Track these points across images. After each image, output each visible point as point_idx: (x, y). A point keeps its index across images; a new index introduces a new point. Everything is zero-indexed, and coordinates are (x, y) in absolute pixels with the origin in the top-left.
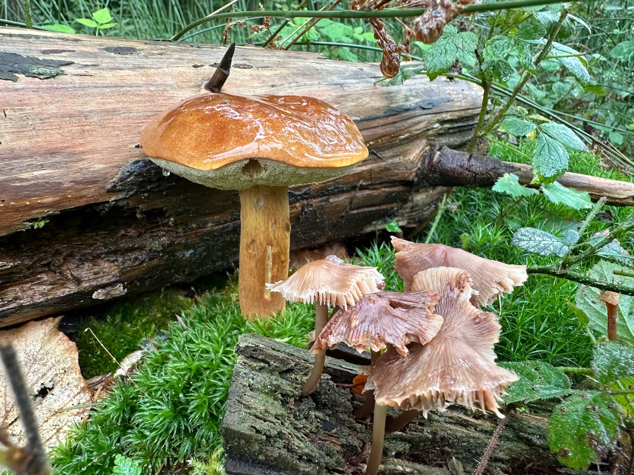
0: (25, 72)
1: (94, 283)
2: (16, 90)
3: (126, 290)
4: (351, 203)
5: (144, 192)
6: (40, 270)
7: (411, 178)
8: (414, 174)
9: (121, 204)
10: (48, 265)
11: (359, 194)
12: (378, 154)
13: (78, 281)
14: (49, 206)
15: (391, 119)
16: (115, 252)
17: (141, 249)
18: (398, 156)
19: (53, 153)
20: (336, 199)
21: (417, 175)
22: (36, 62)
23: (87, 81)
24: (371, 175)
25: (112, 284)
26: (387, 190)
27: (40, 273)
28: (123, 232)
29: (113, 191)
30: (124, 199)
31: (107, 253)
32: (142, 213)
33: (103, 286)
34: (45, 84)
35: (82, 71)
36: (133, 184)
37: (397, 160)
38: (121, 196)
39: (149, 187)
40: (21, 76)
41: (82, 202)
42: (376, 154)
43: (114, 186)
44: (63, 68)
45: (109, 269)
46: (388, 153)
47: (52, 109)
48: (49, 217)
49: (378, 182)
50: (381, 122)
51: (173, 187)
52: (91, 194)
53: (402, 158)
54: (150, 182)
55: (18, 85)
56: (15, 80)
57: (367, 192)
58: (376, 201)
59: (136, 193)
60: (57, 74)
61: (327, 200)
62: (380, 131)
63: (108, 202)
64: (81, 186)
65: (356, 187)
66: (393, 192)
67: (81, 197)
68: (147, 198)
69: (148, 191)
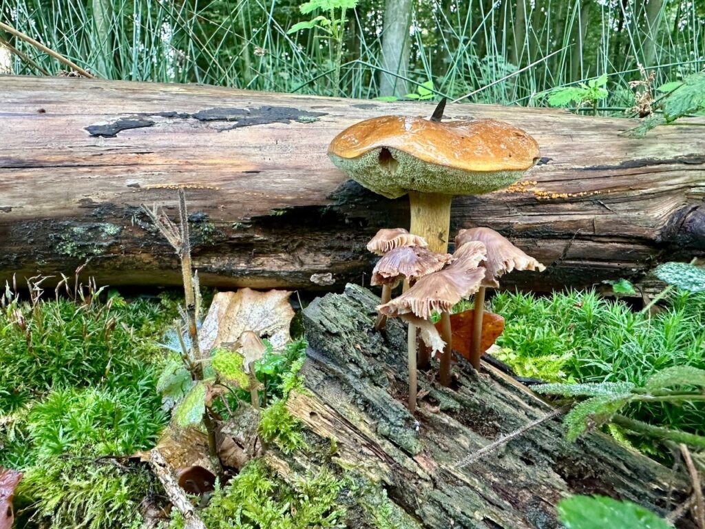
0: (296, 119)
1: (312, 267)
2: (287, 129)
3: (334, 280)
4: (565, 250)
5: (352, 203)
6: (281, 250)
7: (653, 236)
8: (658, 233)
9: (335, 209)
10: (286, 247)
11: (577, 244)
12: (607, 206)
13: (302, 264)
14: (287, 202)
15: (629, 171)
16: (331, 248)
17: (348, 249)
18: (637, 210)
19: (297, 169)
20: (546, 244)
21: (662, 234)
22: (304, 113)
23: (333, 125)
24: (593, 225)
25: (325, 272)
26: (619, 245)
27: (281, 252)
28: (339, 235)
29: (330, 198)
30: (337, 206)
31: (326, 248)
32: (349, 219)
33: (319, 272)
34: (304, 126)
35: (332, 119)
36: (344, 196)
37: (635, 214)
38: (335, 204)
39: (356, 200)
40: (293, 121)
41: (309, 203)
42: (603, 205)
43: (332, 196)
44: (320, 117)
45: (324, 261)
46: (622, 206)
47: (304, 142)
48: (287, 209)
49: (604, 234)
50: (615, 172)
51: (375, 203)
52: (316, 199)
53: (642, 213)
54: (357, 196)
55: (290, 126)
56: (288, 123)
57: (591, 243)
58: (600, 255)
59: (346, 203)
60: (315, 121)
61: (534, 242)
62: (610, 182)
63: (325, 206)
64: (310, 192)
65: (572, 235)
66: (629, 249)
67: (309, 200)
68: (355, 208)
69: (355, 203)
